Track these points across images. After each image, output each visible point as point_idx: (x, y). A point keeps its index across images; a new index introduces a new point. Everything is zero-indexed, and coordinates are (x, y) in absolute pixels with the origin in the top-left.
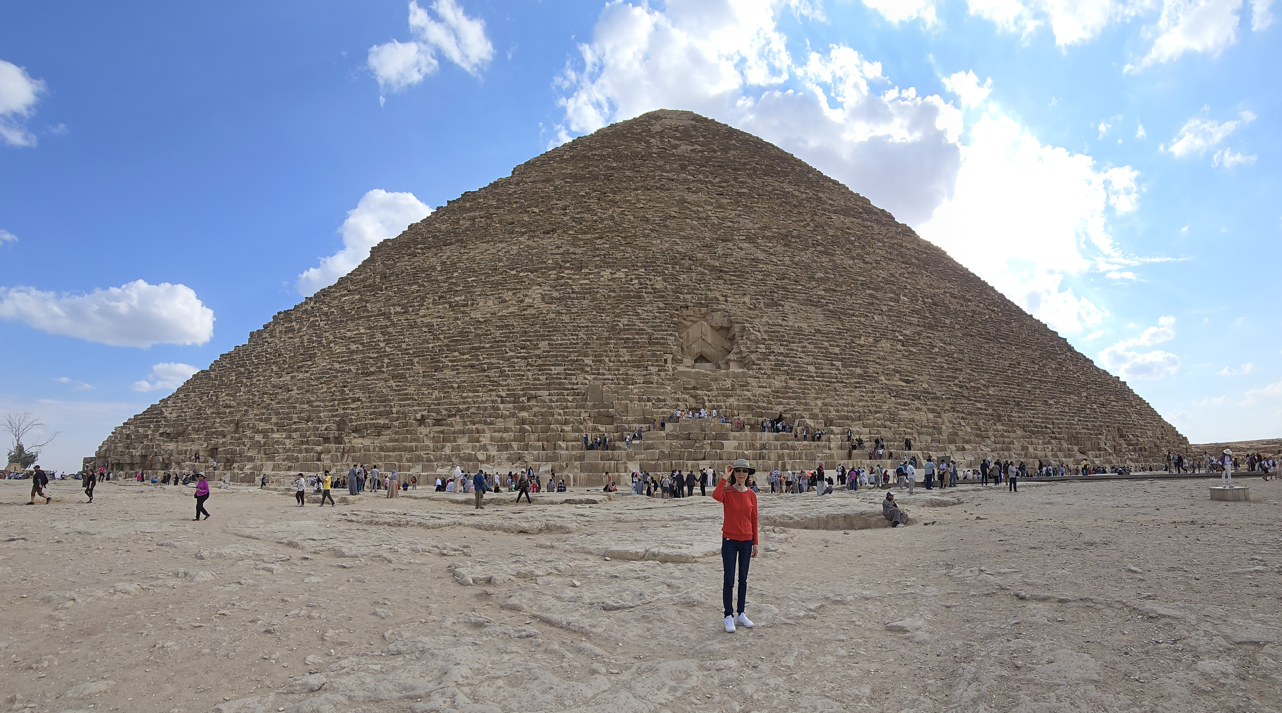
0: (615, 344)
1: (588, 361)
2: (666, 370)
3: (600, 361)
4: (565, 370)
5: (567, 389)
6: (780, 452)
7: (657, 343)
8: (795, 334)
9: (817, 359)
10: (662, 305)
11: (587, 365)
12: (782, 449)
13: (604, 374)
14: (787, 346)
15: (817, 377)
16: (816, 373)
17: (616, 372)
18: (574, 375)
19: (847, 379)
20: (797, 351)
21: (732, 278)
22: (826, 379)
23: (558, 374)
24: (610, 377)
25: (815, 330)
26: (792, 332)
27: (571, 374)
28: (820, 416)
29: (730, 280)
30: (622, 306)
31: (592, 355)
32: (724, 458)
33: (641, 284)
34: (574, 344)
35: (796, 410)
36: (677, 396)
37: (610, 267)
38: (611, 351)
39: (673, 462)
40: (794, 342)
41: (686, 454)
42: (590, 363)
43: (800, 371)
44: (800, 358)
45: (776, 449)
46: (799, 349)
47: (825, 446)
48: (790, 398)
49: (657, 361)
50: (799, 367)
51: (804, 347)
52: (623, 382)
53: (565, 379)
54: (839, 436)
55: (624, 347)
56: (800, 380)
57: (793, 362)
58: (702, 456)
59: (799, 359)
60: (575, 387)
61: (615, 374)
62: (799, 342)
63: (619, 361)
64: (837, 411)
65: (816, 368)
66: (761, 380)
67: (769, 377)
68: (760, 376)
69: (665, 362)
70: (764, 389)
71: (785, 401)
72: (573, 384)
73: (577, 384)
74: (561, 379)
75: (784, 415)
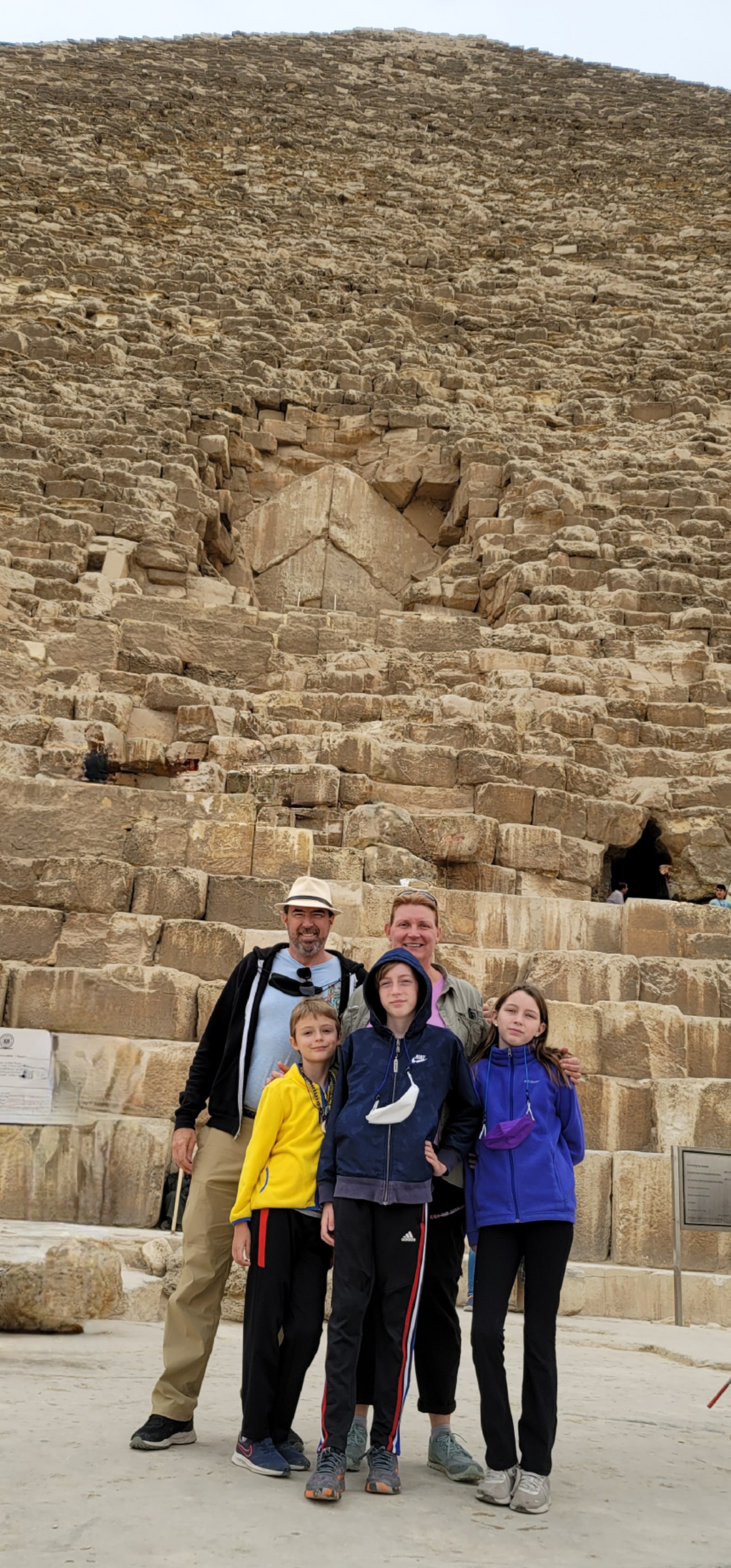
66: (555, 660)
67: (601, 648)
68: (554, 642)
69: (95, 563)
70: (568, 699)
71: (684, 757)
75: (675, 828)
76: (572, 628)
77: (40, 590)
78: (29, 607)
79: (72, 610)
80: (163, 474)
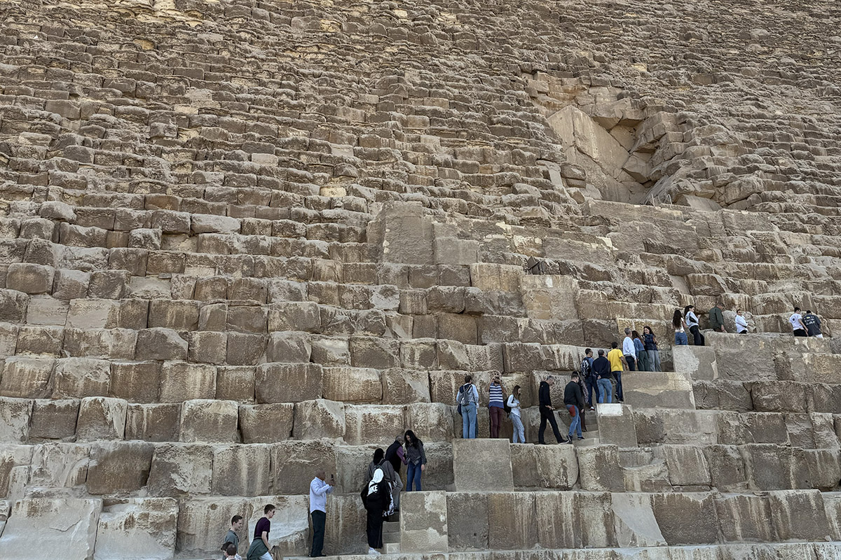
0: (405, 121)
1: (342, 151)
4: (282, 164)
11: (341, 161)
23: (261, 172)
31: (350, 141)
42: (352, 158)
66: (816, 237)
72: (318, 205)
73: (330, 205)
74: (273, 185)
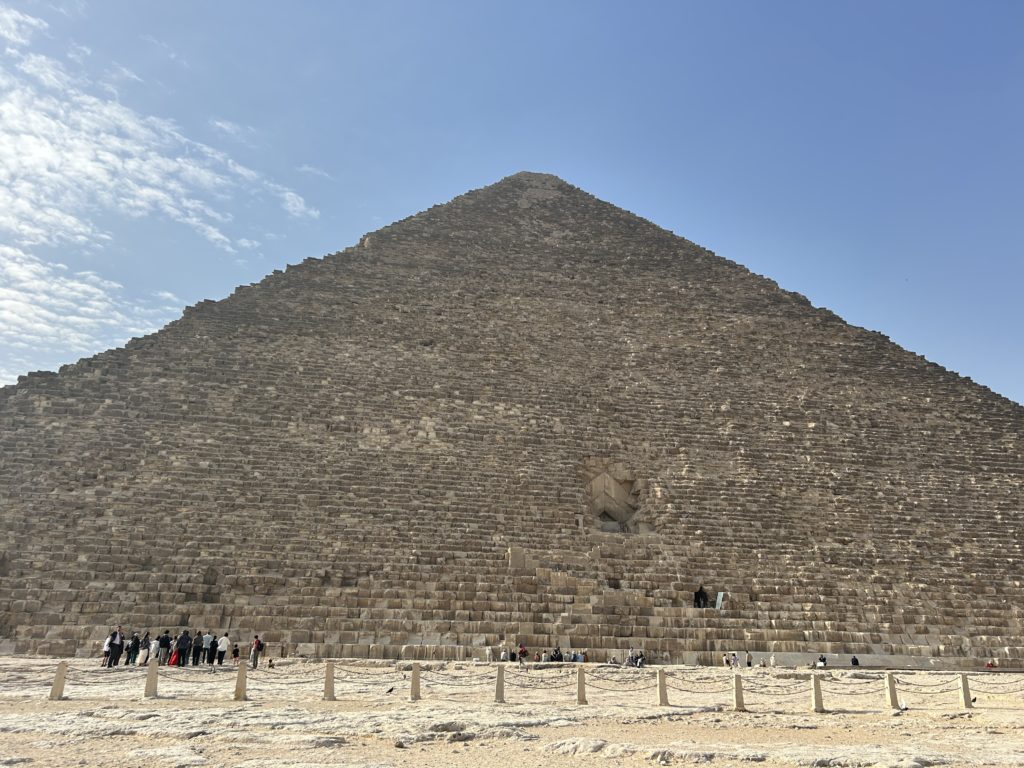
0: (525, 499)
1: (500, 517)
2: (579, 534)
3: (512, 519)
4: (479, 527)
5: (485, 551)
6: (709, 629)
7: (567, 501)
8: (706, 489)
9: (734, 519)
10: (565, 455)
11: (499, 523)
12: (709, 626)
13: (519, 535)
14: (697, 504)
15: (735, 541)
16: (734, 536)
17: (531, 533)
18: (489, 534)
19: (770, 543)
20: (710, 510)
21: (630, 418)
22: (747, 544)
23: (472, 532)
24: (524, 538)
25: (727, 482)
26: (701, 486)
27: (485, 534)
28: (745, 589)
29: (627, 421)
30: (525, 453)
31: (503, 512)
32: (652, 634)
33: (539, 426)
34: (483, 496)
35: (719, 582)
36: (595, 565)
37: (504, 401)
38: (522, 508)
39: (604, 637)
40: (705, 499)
41: (614, 630)
42: (503, 521)
43: (716, 535)
44: (715, 518)
45: (702, 626)
46: (713, 507)
47: (753, 624)
48: (708, 567)
49: (569, 522)
50: (713, 529)
51: (717, 505)
52: (538, 546)
53: (481, 538)
54: (767, 613)
55: (535, 505)
56: (717, 545)
57: (707, 524)
58: (629, 632)
59: (711, 521)
60: (493, 549)
61: (530, 536)
62: (711, 499)
63: (532, 520)
64: (762, 583)
65: (734, 530)
66: (676, 547)
67: (684, 543)
68: (675, 542)
69: (577, 523)
70: (682, 558)
71: (704, 571)
72: (490, 545)
73: (494, 545)
74: (476, 538)
75: (705, 588)
76: (677, 536)
77: (573, 533)
78: (574, 539)
79: (580, 539)
80: (579, 491)
